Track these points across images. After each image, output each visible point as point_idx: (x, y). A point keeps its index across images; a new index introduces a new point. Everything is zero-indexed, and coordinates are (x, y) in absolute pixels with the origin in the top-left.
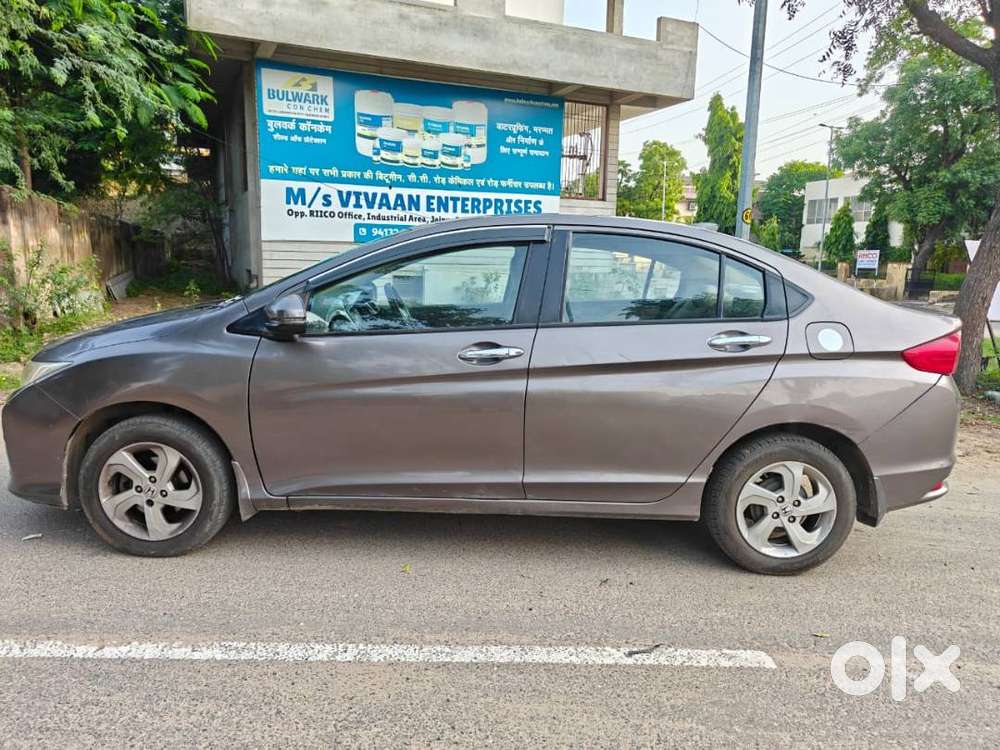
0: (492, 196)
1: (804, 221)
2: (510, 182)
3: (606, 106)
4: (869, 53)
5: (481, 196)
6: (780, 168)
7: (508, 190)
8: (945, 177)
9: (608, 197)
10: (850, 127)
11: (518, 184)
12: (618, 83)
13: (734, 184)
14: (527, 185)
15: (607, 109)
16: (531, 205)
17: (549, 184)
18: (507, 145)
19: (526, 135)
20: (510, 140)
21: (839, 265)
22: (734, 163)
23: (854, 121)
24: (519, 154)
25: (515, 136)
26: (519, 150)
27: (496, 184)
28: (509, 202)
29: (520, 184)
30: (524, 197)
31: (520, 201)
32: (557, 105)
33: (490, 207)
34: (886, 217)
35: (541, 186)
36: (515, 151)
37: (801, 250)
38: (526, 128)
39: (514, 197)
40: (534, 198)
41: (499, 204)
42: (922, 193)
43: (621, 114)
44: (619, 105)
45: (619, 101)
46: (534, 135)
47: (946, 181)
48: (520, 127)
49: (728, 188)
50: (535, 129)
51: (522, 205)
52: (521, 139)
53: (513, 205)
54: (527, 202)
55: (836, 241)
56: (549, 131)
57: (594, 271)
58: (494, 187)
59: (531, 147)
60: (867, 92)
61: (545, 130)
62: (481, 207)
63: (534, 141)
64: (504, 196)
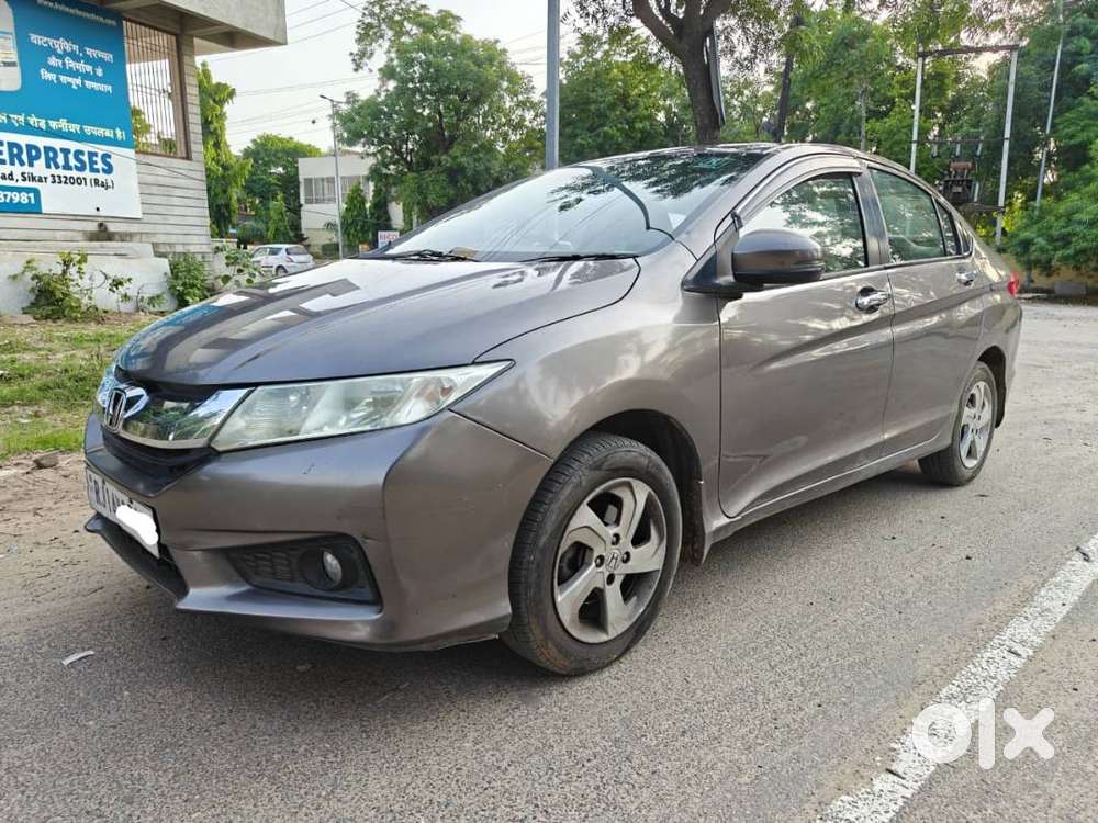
0: (41, 142)
1: (302, 201)
2: (63, 124)
3: (176, 35)
4: (358, 27)
5: (23, 140)
6: (254, 141)
7: (59, 134)
8: (447, 162)
9: (194, 155)
10: (348, 102)
11: (74, 128)
12: (204, 8)
13: (218, 155)
14: (89, 130)
15: (177, 41)
16: (98, 159)
17: (118, 132)
18: (51, 69)
19: (76, 59)
20: (53, 61)
21: (360, 247)
22: (216, 129)
23: (351, 97)
24: (70, 84)
25: (59, 57)
26: (70, 80)
27: (43, 124)
28: (66, 152)
29: (78, 127)
30: (86, 148)
31: (82, 153)
32: (114, 23)
33: (38, 157)
34: (385, 198)
35: (109, 133)
36: (64, 79)
37: (303, 231)
38: (76, 47)
39: (73, 146)
40: (101, 149)
41: (51, 154)
42: (428, 175)
43: (196, 49)
44: (192, 36)
45: (193, 32)
46: (88, 60)
47: (448, 165)
48: (68, 46)
49: (213, 159)
50: (89, 51)
51: (85, 158)
52: (70, 63)
53: (71, 156)
54: (92, 155)
55: (352, 223)
56: (108, 57)
57: (192, 249)
58: (40, 128)
59: (86, 76)
60: (362, 68)
61: (102, 54)
62: (25, 157)
63: (89, 68)
64: (58, 144)
